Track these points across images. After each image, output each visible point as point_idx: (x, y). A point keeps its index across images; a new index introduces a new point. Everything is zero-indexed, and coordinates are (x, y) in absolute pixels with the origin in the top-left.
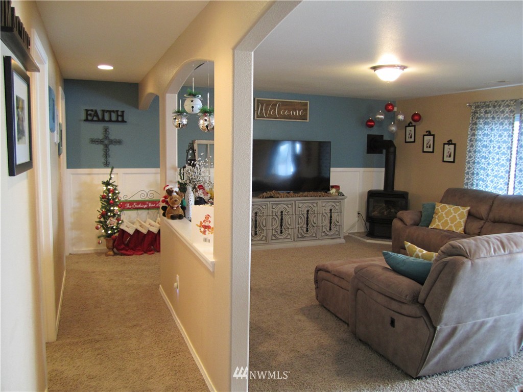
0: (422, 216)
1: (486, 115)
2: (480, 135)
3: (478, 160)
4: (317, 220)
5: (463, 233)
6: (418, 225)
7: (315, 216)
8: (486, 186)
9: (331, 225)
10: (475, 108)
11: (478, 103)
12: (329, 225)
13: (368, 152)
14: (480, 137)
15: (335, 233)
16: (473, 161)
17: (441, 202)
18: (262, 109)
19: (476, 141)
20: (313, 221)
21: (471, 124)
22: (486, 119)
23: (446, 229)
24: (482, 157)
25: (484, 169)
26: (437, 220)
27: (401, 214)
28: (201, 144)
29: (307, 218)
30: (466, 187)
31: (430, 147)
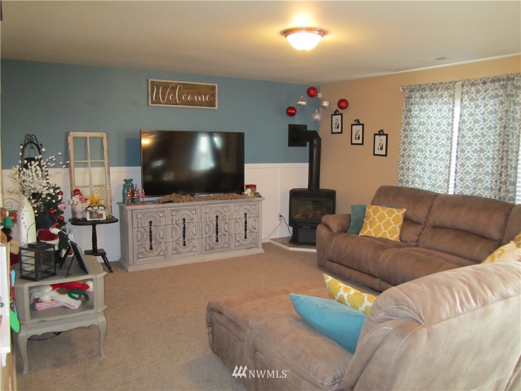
0: (350, 219)
1: (422, 100)
2: (416, 124)
3: (414, 153)
4: (229, 227)
5: (399, 241)
6: (346, 232)
7: (226, 223)
8: (423, 184)
9: (246, 232)
10: (409, 92)
11: (412, 86)
12: (244, 232)
13: (290, 145)
14: (415, 126)
15: (251, 242)
16: (407, 154)
17: (373, 203)
18: (157, 93)
19: (411, 130)
20: (224, 229)
21: (404, 110)
22: (422, 104)
23: (378, 237)
24: (418, 150)
25: (421, 164)
26: (368, 226)
27: (327, 219)
28: (77, 137)
29: (217, 225)
30: (400, 185)
31: (359, 139)
